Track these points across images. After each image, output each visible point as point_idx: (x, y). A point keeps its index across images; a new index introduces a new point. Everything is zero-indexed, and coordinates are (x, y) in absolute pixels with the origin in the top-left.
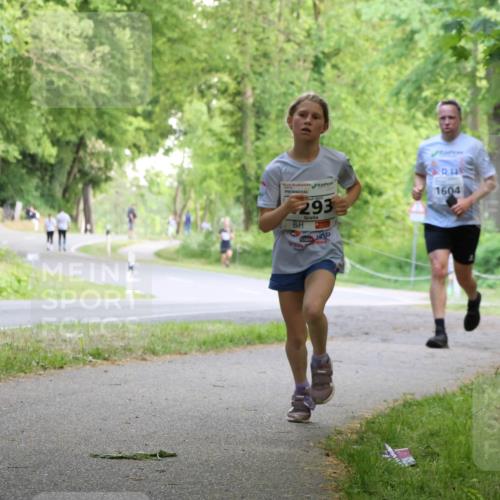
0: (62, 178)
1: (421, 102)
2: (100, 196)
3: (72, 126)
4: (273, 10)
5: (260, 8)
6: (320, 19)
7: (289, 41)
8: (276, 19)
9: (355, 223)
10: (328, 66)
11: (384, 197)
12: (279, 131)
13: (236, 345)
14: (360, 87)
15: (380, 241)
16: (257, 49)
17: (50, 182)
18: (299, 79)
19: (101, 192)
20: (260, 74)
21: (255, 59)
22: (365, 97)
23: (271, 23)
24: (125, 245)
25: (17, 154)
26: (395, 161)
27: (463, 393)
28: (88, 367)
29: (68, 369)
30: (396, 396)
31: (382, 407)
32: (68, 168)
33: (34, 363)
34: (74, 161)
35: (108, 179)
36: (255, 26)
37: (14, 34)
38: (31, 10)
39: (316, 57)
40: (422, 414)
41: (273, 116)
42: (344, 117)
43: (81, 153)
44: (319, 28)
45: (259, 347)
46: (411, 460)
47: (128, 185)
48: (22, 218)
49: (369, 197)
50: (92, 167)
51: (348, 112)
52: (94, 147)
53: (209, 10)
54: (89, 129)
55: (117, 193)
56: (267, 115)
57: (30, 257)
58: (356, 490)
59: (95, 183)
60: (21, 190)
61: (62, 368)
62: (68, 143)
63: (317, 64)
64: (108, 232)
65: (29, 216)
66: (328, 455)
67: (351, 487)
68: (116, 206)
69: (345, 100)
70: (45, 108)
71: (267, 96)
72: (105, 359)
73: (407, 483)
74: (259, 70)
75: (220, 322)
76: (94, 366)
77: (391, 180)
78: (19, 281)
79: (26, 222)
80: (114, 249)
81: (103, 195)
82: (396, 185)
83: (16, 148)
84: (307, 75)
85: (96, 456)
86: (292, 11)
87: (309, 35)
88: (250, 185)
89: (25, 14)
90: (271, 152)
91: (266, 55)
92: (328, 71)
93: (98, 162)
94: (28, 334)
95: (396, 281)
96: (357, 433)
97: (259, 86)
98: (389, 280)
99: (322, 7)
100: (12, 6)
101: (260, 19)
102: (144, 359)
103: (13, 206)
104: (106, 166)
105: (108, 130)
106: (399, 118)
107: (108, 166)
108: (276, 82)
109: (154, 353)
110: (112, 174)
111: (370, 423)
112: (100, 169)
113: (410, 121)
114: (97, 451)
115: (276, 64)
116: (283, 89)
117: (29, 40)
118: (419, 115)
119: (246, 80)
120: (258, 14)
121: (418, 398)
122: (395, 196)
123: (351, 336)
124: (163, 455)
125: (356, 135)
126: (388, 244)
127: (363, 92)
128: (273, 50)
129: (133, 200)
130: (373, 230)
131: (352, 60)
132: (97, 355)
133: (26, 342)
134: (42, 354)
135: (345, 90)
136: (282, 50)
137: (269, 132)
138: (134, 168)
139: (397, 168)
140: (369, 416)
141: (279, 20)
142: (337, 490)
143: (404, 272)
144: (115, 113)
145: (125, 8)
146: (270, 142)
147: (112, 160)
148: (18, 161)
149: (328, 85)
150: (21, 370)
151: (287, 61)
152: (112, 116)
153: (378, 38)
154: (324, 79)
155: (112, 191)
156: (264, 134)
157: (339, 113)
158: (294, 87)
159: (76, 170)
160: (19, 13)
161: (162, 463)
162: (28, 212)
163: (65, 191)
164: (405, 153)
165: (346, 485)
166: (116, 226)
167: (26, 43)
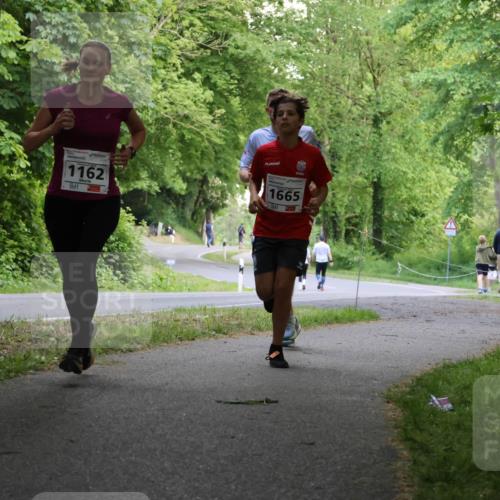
0: (191, 205)
1: (454, 149)
2: (218, 218)
3: (198, 168)
4: (344, 83)
5: (334, 80)
6: (378, 89)
7: (355, 104)
8: (346, 89)
9: (404, 238)
10: (384, 122)
11: (426, 218)
12: (347, 170)
13: (320, 324)
14: (407, 138)
15: (423, 250)
16: (332, 111)
17: (183, 208)
18: (362, 132)
19: (219, 215)
20: (335, 129)
21: (330, 117)
22: (411, 144)
23: (342, 92)
24: (236, 254)
25: (157, 189)
26: (433, 192)
27: (487, 358)
28: (212, 339)
29: (197, 340)
30: (437, 361)
31: (428, 368)
32: (195, 198)
33: (174, 336)
34: (200, 192)
35: (224, 206)
36: (331, 94)
37: (156, 101)
38: (169, 84)
39: (375, 116)
40: (458, 373)
41: (344, 159)
42: (395, 160)
43: (204, 187)
44: (378, 95)
45: (336, 325)
46: (450, 406)
47: (239, 210)
48: (162, 234)
49: (414, 218)
50: (212, 197)
51: (397, 156)
52: (213, 182)
53: (297, 82)
54: (211, 170)
55: (231, 215)
56: (339, 158)
57: (169, 262)
58: (409, 428)
59: (214, 208)
60: (162, 214)
61: (193, 339)
62: (195, 180)
63: (376, 122)
64: (224, 244)
65: (168, 233)
66: (388, 402)
67: (406, 425)
68: (230, 225)
69: (395, 147)
70: (179, 154)
71: (339, 144)
72: (224, 333)
73: (446, 422)
74: (333, 125)
75: (307, 307)
76: (217, 338)
77: (431, 205)
78: (161, 279)
79: (166, 237)
80: (229, 256)
81: (221, 217)
82: (435, 209)
83: (156, 183)
84: (368, 129)
85: (219, 402)
86: (358, 83)
87: (370, 101)
88: (327, 209)
89: (165, 87)
90: (343, 185)
91: (338, 115)
92: (384, 126)
93: (217, 193)
94: (169, 316)
95: (435, 279)
96: (411, 387)
97: (333, 137)
98: (430, 278)
99: (379, 79)
100: (156, 81)
101: (334, 88)
102: (253, 334)
103: (156, 225)
104: (222, 196)
105: (223, 170)
106: (437, 160)
107: (224, 196)
108: (346, 134)
109: (260, 329)
110: (227, 202)
111: (419, 380)
112: (218, 198)
113: (446, 163)
114: (221, 398)
115: (346, 121)
116: (351, 139)
117: (168, 106)
118: (452, 159)
119: (324, 133)
120: (333, 85)
121: (454, 362)
122: (434, 218)
123: (403, 318)
124: (268, 401)
125: (405, 173)
126: (429, 253)
127: (410, 141)
128: (344, 112)
129: (242, 221)
130: (418, 242)
131: (402, 117)
132: (219, 331)
133: (168, 321)
134: (179, 330)
135: (397, 140)
136: (350, 111)
137: (341, 171)
138: (243, 198)
139: (435, 196)
140: (418, 375)
141: (348, 89)
142: (396, 427)
143: (441, 272)
144: (229, 157)
145: (236, 82)
146: (341, 178)
147: (227, 192)
148: (157, 193)
149: (385, 136)
150: (165, 341)
151: (353, 119)
152: (226, 161)
153: (420, 102)
154: (382, 132)
155: (227, 215)
156: (337, 172)
157: (391, 157)
158: (359, 138)
159: (201, 200)
160: (160, 87)
161: (268, 408)
162: (167, 230)
163: (193, 215)
164: (441, 186)
165: (403, 424)
166: (230, 240)
167: (165, 108)
